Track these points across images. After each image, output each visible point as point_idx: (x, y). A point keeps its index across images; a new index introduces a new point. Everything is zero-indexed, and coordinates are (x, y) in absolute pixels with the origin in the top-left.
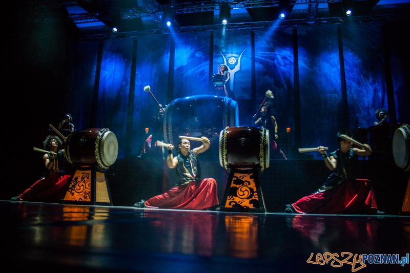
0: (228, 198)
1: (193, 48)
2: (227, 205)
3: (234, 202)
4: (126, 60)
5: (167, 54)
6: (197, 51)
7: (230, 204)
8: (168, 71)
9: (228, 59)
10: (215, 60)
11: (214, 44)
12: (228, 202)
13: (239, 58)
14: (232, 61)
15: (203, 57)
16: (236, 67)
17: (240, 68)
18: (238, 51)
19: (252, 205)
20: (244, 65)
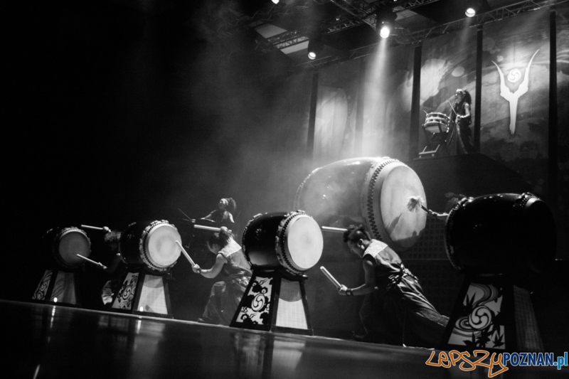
0: (242, 310)
1: (449, 63)
2: (239, 320)
3: (246, 315)
4: (349, 97)
5: (409, 77)
6: (455, 67)
7: (242, 318)
8: (410, 108)
9: (506, 73)
10: (485, 79)
11: (484, 49)
12: (241, 314)
13: (528, 69)
14: (514, 76)
15: (466, 75)
16: (520, 86)
17: (529, 87)
18: (526, 55)
19: (262, 320)
20: (535, 80)
